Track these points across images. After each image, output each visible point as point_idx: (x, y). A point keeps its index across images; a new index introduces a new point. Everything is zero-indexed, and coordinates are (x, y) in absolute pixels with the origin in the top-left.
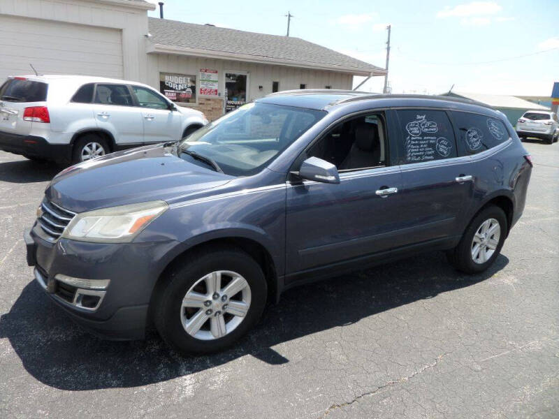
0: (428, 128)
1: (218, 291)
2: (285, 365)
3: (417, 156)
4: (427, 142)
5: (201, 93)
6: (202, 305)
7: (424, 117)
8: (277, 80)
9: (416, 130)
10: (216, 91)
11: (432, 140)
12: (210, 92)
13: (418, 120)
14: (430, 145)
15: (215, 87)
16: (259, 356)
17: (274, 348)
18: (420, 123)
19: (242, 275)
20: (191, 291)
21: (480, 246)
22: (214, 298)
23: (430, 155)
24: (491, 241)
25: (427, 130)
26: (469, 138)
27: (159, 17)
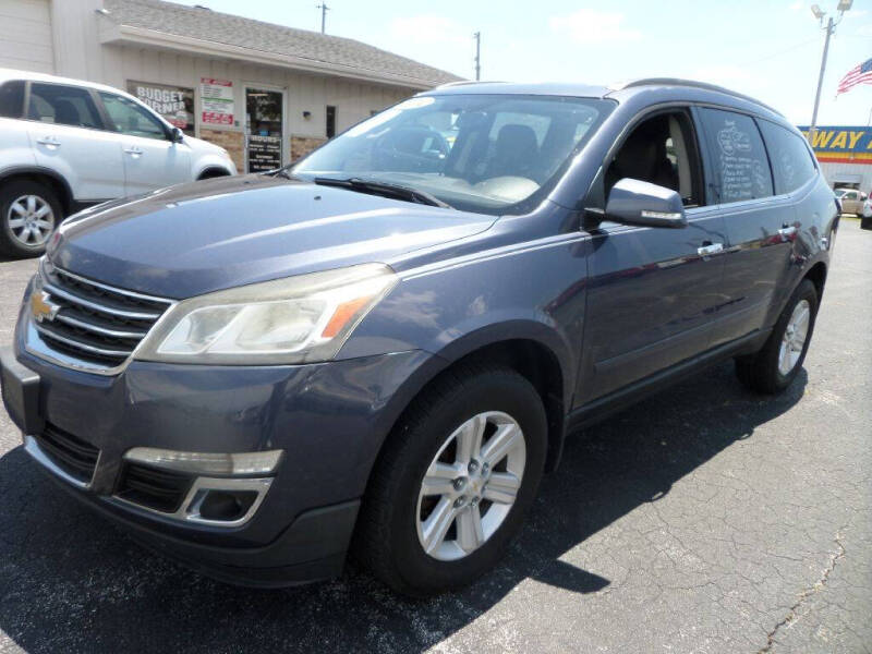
0: (741, 142)
1: (477, 455)
2: (606, 590)
3: (734, 191)
4: (742, 166)
5: (204, 120)
6: (448, 489)
7: (734, 124)
8: (332, 104)
10: (231, 117)
11: (748, 164)
12: (220, 118)
13: (728, 128)
15: (229, 110)
17: (565, 558)
18: (731, 134)
19: (516, 418)
20: (436, 462)
22: (469, 470)
23: (747, 189)
26: (783, 164)
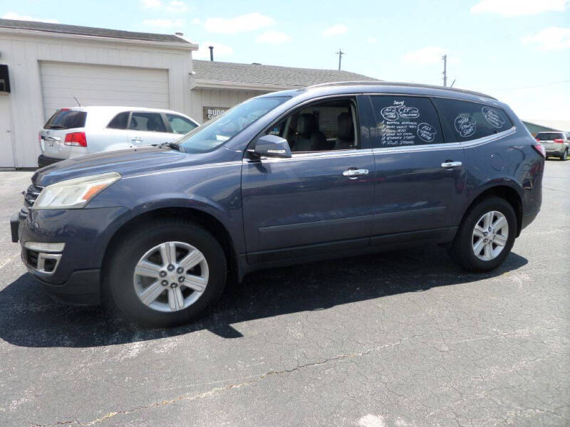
0: (408, 113)
1: (174, 263)
2: (239, 338)
3: (394, 141)
4: (406, 127)
6: (157, 275)
7: (402, 103)
9: (392, 115)
11: (412, 125)
13: (396, 105)
14: (409, 130)
16: (217, 332)
17: (232, 325)
18: (397, 109)
19: (198, 248)
20: (144, 259)
21: (484, 241)
22: (169, 269)
23: (410, 140)
24: (498, 236)
25: (405, 115)
26: (458, 125)
27: (209, 60)
